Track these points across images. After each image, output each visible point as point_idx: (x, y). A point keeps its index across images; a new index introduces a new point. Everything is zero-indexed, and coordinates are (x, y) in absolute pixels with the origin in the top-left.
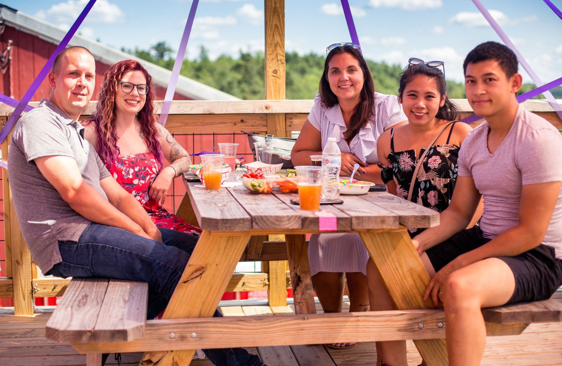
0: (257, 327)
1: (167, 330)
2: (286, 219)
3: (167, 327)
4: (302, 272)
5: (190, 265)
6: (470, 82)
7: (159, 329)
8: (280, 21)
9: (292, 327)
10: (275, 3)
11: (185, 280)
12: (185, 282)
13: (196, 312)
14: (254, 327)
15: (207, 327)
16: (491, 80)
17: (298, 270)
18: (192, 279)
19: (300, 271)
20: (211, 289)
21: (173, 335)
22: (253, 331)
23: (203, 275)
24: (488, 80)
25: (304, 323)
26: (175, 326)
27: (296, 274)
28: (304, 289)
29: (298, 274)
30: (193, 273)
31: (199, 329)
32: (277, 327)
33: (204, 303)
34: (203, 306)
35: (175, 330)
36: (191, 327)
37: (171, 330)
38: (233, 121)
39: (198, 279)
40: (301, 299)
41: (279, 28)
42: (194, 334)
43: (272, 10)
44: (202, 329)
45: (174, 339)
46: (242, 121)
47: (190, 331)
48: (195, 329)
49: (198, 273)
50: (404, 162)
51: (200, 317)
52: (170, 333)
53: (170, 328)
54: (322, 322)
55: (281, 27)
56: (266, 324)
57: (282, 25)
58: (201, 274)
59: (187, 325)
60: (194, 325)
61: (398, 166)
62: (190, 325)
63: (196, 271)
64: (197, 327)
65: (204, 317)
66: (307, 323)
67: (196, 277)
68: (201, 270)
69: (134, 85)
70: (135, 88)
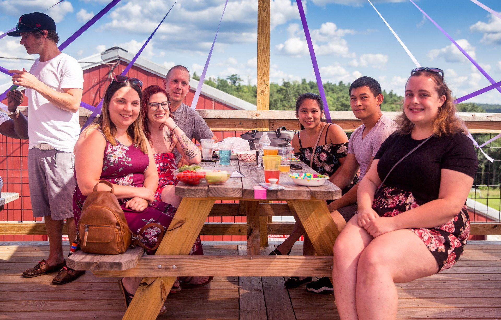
0: (217, 263)
1: (156, 263)
2: (232, 190)
3: (156, 260)
4: (254, 226)
5: (174, 219)
6: (353, 99)
7: (150, 262)
8: (266, 58)
9: (242, 264)
10: (264, 47)
11: (171, 229)
12: (170, 230)
13: (177, 251)
14: (215, 263)
15: (183, 262)
16: (365, 97)
17: (252, 224)
18: (175, 228)
19: (253, 225)
20: (187, 236)
21: (160, 266)
22: (214, 266)
23: (183, 226)
24: (363, 98)
25: (250, 262)
26: (162, 260)
27: (250, 227)
28: (254, 238)
29: (252, 227)
30: (176, 225)
31: (178, 263)
32: (231, 263)
33: (183, 245)
34: (182, 247)
35: (162, 263)
36: (172, 262)
37: (159, 263)
38: (235, 124)
39: (179, 228)
40: (251, 244)
41: (266, 63)
42: (175, 266)
43: (261, 51)
44: (181, 263)
45: (160, 269)
46: (240, 124)
47: (172, 264)
48: (175, 263)
49: (179, 225)
50: (307, 155)
51: (180, 254)
52: (158, 265)
53: (158, 262)
54: (263, 262)
56: (223, 261)
57: (268, 61)
58: (181, 225)
59: (170, 260)
60: (175, 260)
61: (304, 157)
62: (172, 260)
63: (178, 223)
64: (177, 262)
65: (183, 255)
66: (252, 262)
67: (178, 227)
68: (181, 223)
69: (159, 104)
70: (160, 105)
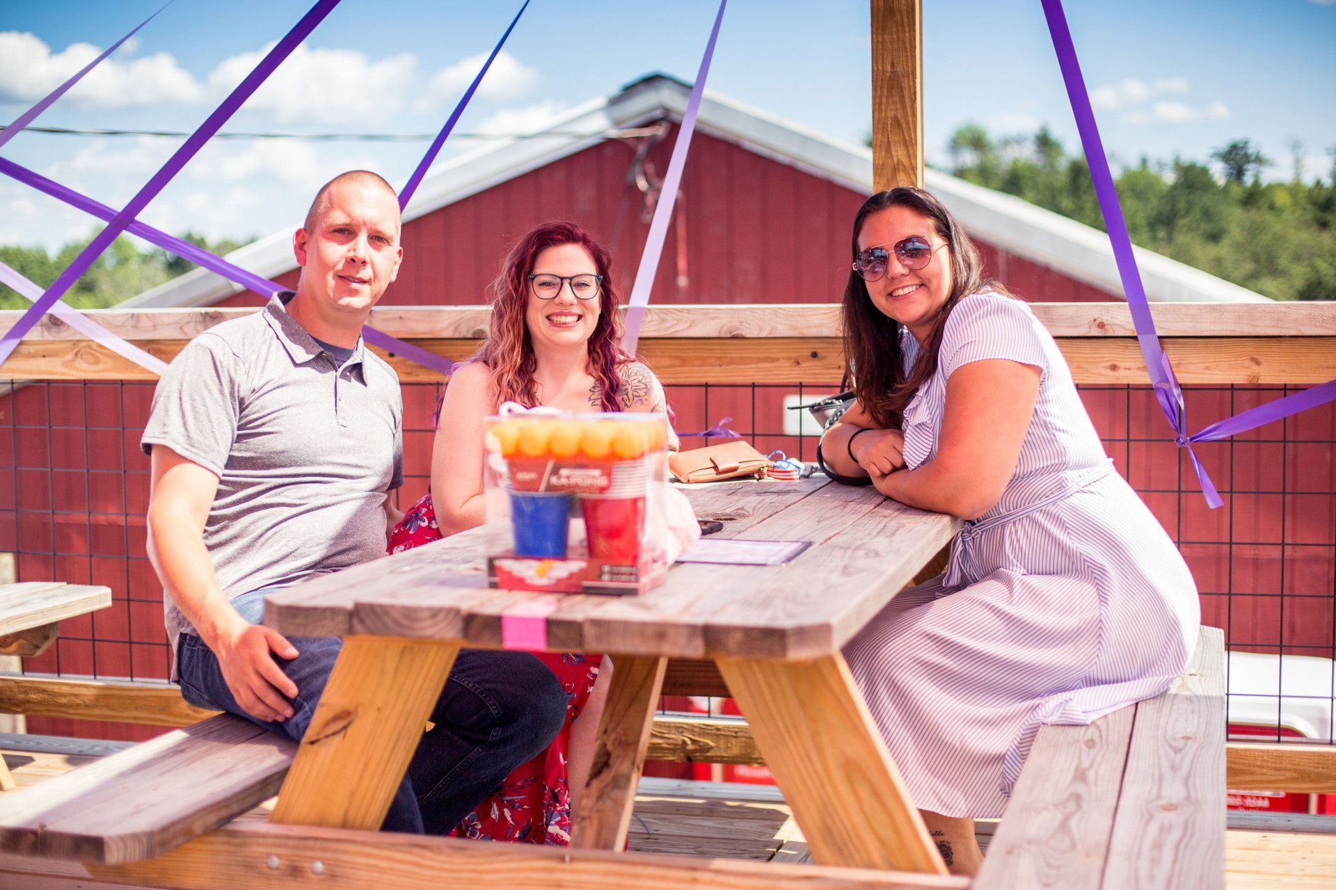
0: (454, 867)
1: (262, 849)
2: (427, 614)
3: (261, 840)
4: (620, 744)
5: (323, 705)
7: (244, 845)
8: (904, 108)
9: (535, 875)
10: (893, 65)
11: (313, 739)
12: (312, 743)
13: (336, 814)
14: (447, 866)
17: (613, 736)
18: (327, 737)
19: (615, 740)
20: (366, 765)
21: (275, 862)
22: (445, 874)
23: (350, 730)
25: (563, 871)
26: (278, 841)
27: (605, 745)
28: (607, 786)
29: (610, 747)
30: (327, 724)
31: (328, 855)
33: (352, 795)
34: (350, 802)
35: (279, 851)
36: (311, 849)
37: (269, 850)
38: (794, 355)
39: (338, 738)
40: (591, 809)
41: (904, 125)
42: (319, 866)
43: (885, 84)
44: (336, 856)
45: (276, 872)
46: (814, 355)
47: (310, 858)
48: (319, 854)
49: (339, 725)
51: (345, 825)
52: (269, 855)
53: (266, 845)
54: (606, 873)
55: (907, 123)
56: (472, 860)
57: (910, 119)
58: (345, 728)
59: (302, 843)
60: (319, 844)
62: (311, 843)
63: (336, 718)
64: (324, 850)
65: (352, 828)
66: (571, 871)
67: (335, 733)
68: (344, 718)
69: (562, 279)
70: (566, 285)
